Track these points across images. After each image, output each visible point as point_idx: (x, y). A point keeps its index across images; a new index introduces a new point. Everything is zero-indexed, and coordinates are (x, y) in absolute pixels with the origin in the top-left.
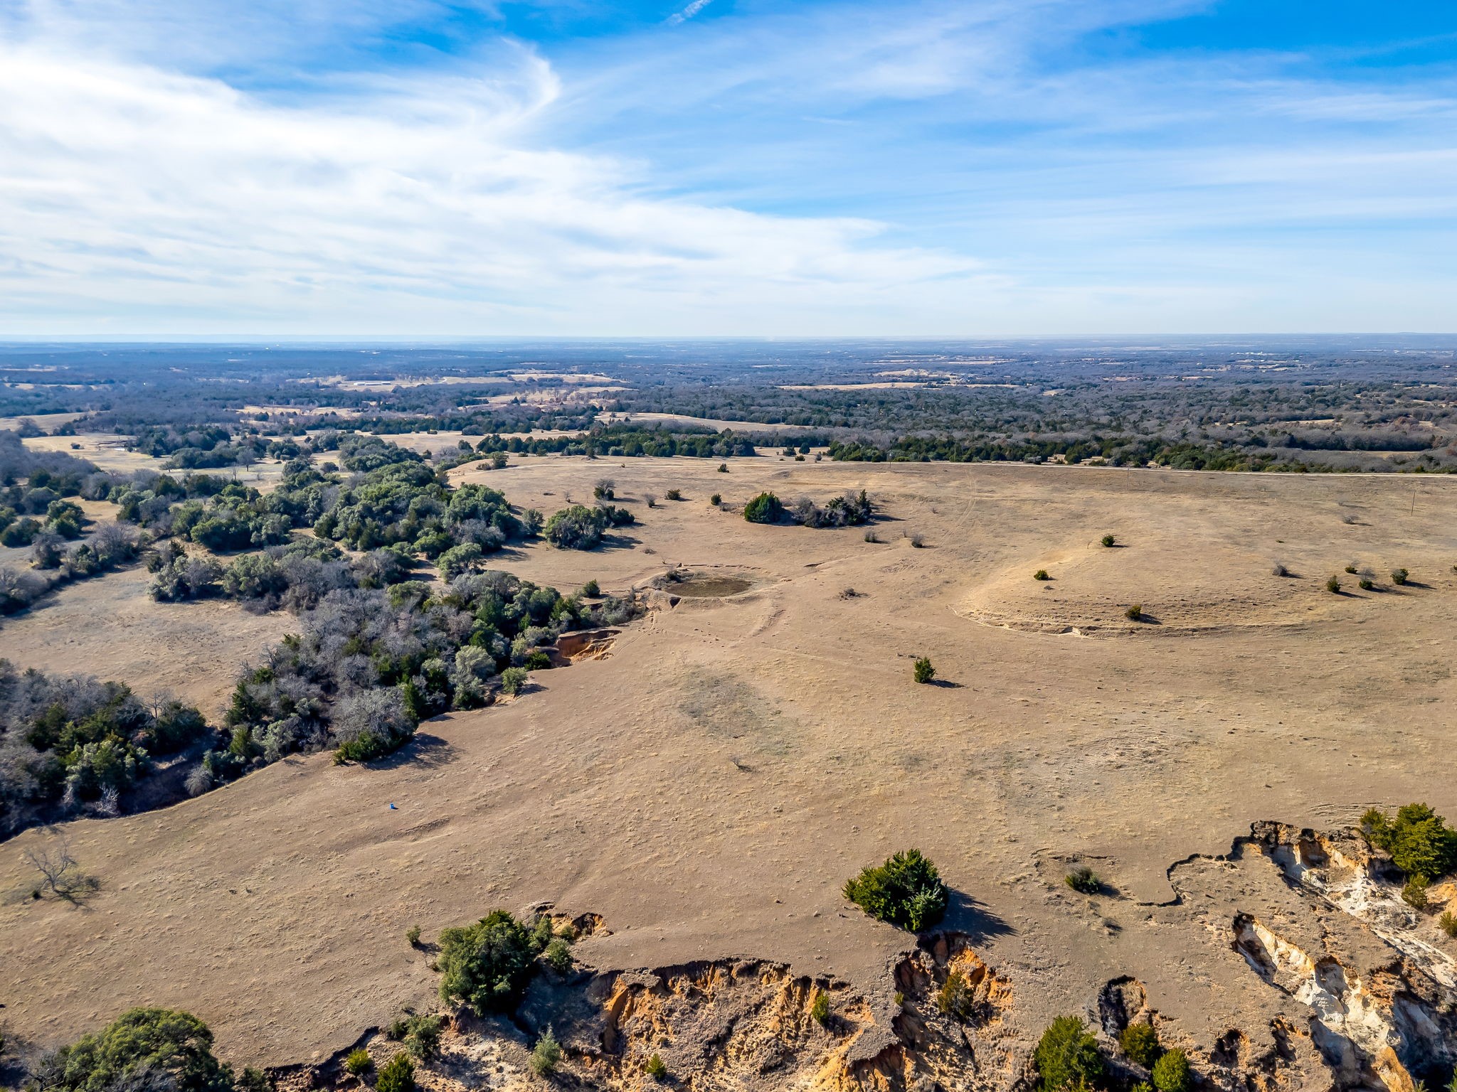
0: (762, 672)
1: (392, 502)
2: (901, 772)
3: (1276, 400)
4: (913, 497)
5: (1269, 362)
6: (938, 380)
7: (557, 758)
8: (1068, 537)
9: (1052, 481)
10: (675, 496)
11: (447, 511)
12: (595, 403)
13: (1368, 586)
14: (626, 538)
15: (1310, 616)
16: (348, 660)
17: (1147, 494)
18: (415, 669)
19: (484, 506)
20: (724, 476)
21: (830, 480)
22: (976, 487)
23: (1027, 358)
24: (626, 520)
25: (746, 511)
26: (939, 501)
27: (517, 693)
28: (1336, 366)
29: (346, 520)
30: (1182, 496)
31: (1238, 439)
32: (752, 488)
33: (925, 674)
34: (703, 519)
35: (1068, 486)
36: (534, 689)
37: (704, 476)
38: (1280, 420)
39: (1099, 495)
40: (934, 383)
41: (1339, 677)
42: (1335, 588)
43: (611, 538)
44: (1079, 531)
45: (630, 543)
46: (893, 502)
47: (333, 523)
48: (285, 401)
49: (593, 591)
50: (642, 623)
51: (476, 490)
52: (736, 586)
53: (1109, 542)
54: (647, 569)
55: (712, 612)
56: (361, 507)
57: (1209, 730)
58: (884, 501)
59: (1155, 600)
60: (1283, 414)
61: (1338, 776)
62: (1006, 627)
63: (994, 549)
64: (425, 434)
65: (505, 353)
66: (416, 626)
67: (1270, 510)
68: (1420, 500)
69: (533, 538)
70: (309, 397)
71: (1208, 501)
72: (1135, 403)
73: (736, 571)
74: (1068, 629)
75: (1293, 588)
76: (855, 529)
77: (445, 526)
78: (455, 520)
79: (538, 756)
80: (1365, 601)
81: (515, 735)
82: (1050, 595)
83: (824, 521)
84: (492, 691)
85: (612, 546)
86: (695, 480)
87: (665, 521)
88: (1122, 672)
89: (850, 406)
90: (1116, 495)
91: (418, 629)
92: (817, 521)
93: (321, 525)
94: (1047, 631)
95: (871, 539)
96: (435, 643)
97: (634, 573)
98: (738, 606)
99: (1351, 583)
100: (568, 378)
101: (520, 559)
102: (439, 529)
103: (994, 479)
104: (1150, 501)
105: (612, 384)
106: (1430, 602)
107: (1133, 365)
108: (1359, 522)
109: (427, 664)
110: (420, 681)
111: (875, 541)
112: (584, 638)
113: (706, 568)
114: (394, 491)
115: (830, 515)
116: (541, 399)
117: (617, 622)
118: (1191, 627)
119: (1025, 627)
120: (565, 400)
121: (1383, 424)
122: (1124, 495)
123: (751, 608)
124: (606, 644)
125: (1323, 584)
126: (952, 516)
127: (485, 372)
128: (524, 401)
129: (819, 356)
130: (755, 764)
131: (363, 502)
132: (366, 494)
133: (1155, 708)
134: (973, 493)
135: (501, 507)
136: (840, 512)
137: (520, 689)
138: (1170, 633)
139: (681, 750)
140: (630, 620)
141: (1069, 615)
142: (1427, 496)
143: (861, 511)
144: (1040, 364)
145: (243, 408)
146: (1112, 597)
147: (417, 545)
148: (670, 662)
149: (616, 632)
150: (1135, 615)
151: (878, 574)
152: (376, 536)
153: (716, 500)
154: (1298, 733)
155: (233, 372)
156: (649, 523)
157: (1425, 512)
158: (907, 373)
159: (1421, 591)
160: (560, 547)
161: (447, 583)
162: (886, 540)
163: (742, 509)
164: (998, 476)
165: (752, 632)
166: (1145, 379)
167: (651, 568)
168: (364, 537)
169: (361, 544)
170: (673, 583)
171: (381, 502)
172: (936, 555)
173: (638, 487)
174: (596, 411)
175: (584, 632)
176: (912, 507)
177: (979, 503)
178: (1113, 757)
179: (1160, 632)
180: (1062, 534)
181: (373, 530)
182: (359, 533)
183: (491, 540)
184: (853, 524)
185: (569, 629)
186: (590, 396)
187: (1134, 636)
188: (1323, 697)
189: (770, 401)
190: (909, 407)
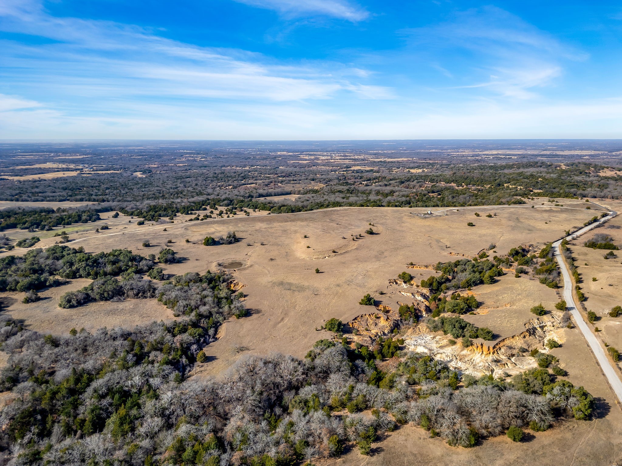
0: (286, 279)
10: (170, 242)
13: (357, 238)
15: (356, 246)
17: (290, 222)
20: (169, 232)
26: (246, 231)
28: (220, 158)
33: (318, 271)
37: (163, 234)
42: (353, 240)
52: (237, 264)
53: (305, 237)
55: (248, 271)
62: (314, 259)
69: (155, 263)
74: (325, 257)
80: (359, 241)
82: (316, 251)
94: (322, 258)
95: (249, 245)
104: (293, 224)
119: (317, 258)
122: (286, 223)
126: (256, 235)
134: (250, 228)
138: (341, 254)
149: (234, 280)
150: (334, 252)
153: (188, 241)
159: (364, 237)
160: (169, 264)
162: (252, 245)
172: (271, 246)
177: (256, 230)
179: (339, 254)
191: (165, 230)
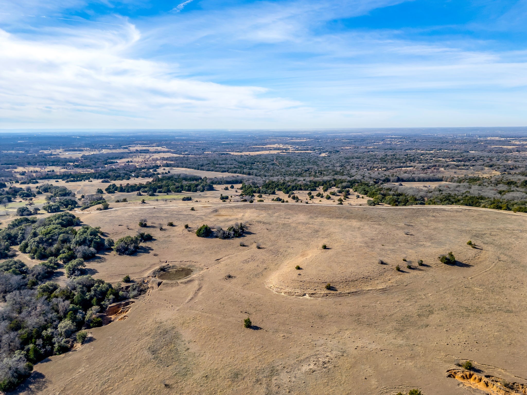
0: (186, 324)
1: (52, 236)
2: (230, 383)
3: (395, 159)
4: (260, 222)
5: (396, 140)
6: (286, 149)
7: (90, 384)
8: (312, 243)
9: (310, 213)
10: (171, 225)
11: (74, 240)
12: (158, 163)
13: (410, 267)
14: (148, 247)
15: (389, 284)
16: (7, 335)
17: (342, 220)
18: (39, 336)
19: (89, 237)
20: (193, 212)
21: (232, 213)
22: (284, 216)
23: (317, 139)
24: (149, 238)
25: (197, 232)
26: (270, 224)
27: (83, 343)
28: (416, 142)
29: (31, 245)
30: (353, 220)
31: (381, 178)
32: (202, 219)
33: (248, 325)
34: (180, 236)
35: (315, 215)
36: (91, 340)
37: (185, 213)
38: (396, 168)
39: (326, 220)
40: (284, 151)
41: (396, 315)
42: (398, 269)
43: (142, 248)
44: (316, 239)
45: (148, 250)
46: (253, 225)
47: (26, 246)
48: (35, 164)
49: (127, 280)
50: (144, 297)
51: (88, 229)
52: (186, 272)
53: (325, 247)
54: (152, 265)
55: (174, 289)
56: (38, 239)
57: (349, 348)
58: (250, 224)
59: (336, 279)
60: (397, 166)
61: (391, 371)
62: (283, 294)
63: (285, 249)
64: (87, 182)
65: (129, 137)
66: (43, 311)
67: (382, 227)
68: (431, 220)
69: (110, 250)
70: (44, 161)
71: (362, 223)
72: (350, 160)
73: (188, 264)
74: (304, 295)
75: (385, 270)
76: (238, 239)
77: (72, 248)
78: (76, 245)
79: (82, 383)
80: (408, 274)
81: (75, 370)
82: (300, 279)
83: (226, 236)
84: (73, 342)
85: (141, 252)
86: (181, 215)
87: (165, 237)
88: (321, 317)
89: (252, 164)
90: (331, 220)
91: (45, 312)
92: (223, 236)
93: (21, 246)
94: (297, 296)
95: (242, 245)
96: (51, 319)
97: (146, 267)
98: (184, 285)
99: (404, 266)
100: (151, 149)
101: (102, 262)
102: (69, 249)
103: (291, 212)
104: (342, 223)
105: (168, 152)
106: (430, 274)
107: (352, 141)
108: (410, 234)
109: (44, 333)
110: (40, 342)
111: (244, 246)
112: (119, 306)
113: (177, 263)
114: (53, 231)
115: (228, 234)
116: (138, 161)
117: (134, 297)
118: (347, 292)
119: (289, 293)
120: (147, 161)
121: (428, 170)
122: (334, 220)
123: (189, 286)
124: (127, 309)
125: (394, 267)
126: (273, 232)
127: (120, 146)
128: (132, 162)
129: (245, 138)
130: (172, 383)
131: (40, 236)
132: (41, 232)
133: (330, 336)
134: (282, 220)
135: (97, 237)
136: (232, 233)
137: (85, 340)
138: (340, 295)
139: (143, 376)
140: (140, 294)
141: (305, 288)
142: (434, 218)
143: (240, 231)
144: (321, 141)
145: (16, 168)
146: (321, 279)
147: (58, 257)
148: (150, 321)
149: (133, 302)
150: (329, 288)
151: (242, 264)
152: (43, 253)
153: (187, 227)
154: (379, 347)
155: (18, 148)
156: (158, 239)
157: (432, 227)
158: (275, 146)
159: (428, 268)
160: (119, 254)
161: (68, 277)
162: (248, 245)
163: (196, 231)
164: (292, 210)
165: (186, 301)
166: (355, 148)
167: (154, 264)
168: (37, 253)
169: (37, 256)
170: (162, 272)
171: (47, 236)
172: (264, 253)
173: (158, 219)
174: (158, 167)
175: (119, 303)
176: (261, 226)
177: (284, 224)
178: (311, 367)
179: (337, 294)
180: (310, 241)
181: (41, 251)
182: (36, 251)
183: (91, 253)
184: (237, 237)
185: (113, 302)
186: (157, 159)
187: (328, 297)
188: (389, 327)
189: (224, 162)
190: (273, 164)
191: (193, 209)
